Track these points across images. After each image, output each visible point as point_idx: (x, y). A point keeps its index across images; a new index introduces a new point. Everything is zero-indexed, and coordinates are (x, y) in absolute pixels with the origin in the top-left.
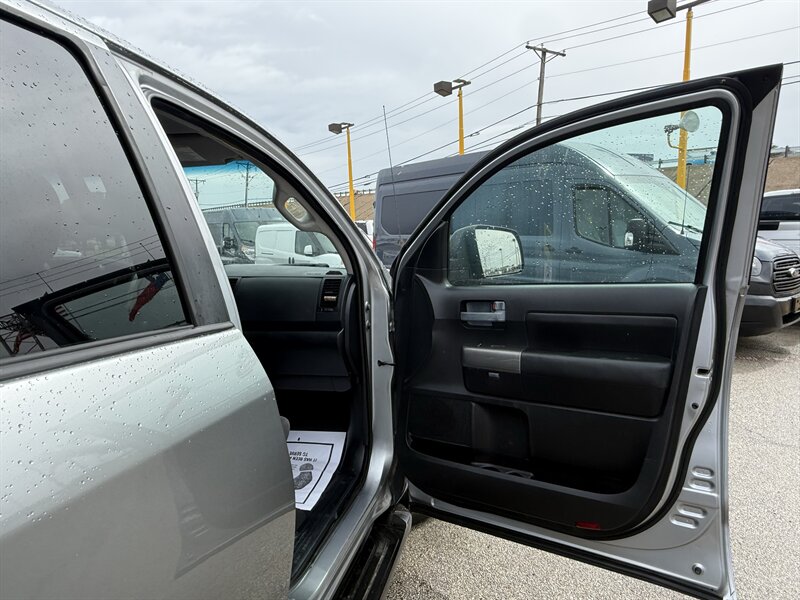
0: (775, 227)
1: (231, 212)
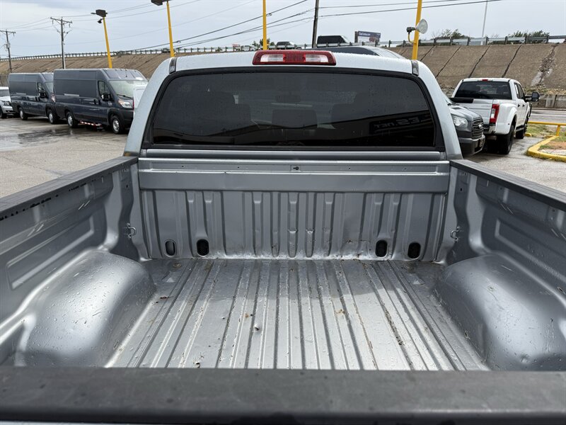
0: (471, 102)
1: (103, 72)
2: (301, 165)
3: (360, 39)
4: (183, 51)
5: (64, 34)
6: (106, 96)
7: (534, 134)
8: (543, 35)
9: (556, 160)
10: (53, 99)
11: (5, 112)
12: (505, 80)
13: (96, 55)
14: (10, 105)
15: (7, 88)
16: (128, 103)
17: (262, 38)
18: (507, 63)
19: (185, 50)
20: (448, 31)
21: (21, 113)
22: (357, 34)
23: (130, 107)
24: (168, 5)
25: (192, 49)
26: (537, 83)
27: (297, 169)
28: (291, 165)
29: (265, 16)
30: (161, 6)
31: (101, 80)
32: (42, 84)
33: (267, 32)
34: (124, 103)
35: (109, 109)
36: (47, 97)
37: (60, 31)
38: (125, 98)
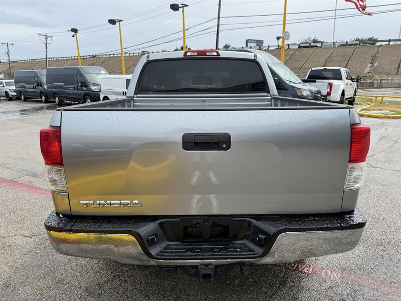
0: (315, 82)
1: (80, 68)
2: (206, 100)
3: (249, 44)
4: (128, 55)
5: (48, 45)
6: (82, 83)
7: (361, 103)
8: (374, 40)
9: (369, 116)
10: (46, 87)
11: (10, 96)
12: (338, 68)
13: (68, 58)
14: (15, 92)
15: (13, 81)
16: (96, 88)
17: (182, 45)
18: (348, 59)
19: (129, 54)
20: (309, 38)
21: (23, 96)
22: (247, 41)
23: (98, 90)
24: (119, 25)
25: (134, 53)
26: (368, 71)
27: (204, 102)
28: (201, 100)
29: (184, 30)
30: (115, 25)
31: (79, 73)
32: (38, 78)
33: (186, 41)
34: (94, 88)
35: (84, 92)
36: (41, 86)
37: (45, 42)
38: (95, 84)
